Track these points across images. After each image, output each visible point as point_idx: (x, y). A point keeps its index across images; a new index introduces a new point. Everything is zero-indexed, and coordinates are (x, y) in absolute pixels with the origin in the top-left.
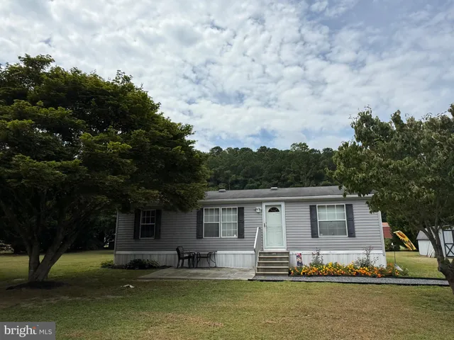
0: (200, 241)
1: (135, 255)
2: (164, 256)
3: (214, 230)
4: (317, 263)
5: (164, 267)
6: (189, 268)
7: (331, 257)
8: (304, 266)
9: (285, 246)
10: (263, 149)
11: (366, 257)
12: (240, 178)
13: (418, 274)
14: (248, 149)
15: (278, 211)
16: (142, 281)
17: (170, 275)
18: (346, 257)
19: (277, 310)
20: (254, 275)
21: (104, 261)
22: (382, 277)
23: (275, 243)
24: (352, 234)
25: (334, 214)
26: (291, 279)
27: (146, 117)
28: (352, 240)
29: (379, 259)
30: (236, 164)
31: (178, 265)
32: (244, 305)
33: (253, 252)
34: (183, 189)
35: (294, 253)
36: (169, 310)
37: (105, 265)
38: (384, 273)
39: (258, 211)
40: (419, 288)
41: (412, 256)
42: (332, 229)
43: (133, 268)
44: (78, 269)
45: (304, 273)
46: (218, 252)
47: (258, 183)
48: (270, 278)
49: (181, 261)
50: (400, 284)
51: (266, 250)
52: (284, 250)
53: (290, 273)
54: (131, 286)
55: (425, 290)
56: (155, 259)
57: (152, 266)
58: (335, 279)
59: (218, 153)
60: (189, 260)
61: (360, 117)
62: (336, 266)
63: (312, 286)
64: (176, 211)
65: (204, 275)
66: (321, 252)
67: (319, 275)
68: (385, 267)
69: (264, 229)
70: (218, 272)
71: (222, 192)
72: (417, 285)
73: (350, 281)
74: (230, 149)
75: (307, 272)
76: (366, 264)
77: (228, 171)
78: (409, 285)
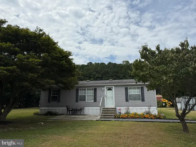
0: (77, 103)
1: (49, 109)
2: (62, 109)
3: (83, 98)
4: (127, 113)
5: (61, 115)
6: (72, 115)
7: (134, 110)
8: (122, 114)
9: (114, 105)
10: (110, 63)
11: (148, 110)
12: (100, 76)
13: (171, 117)
14: (103, 63)
15: (111, 90)
16: (49, 121)
17: (62, 118)
18: (140, 110)
19: (104, 134)
20: (99, 118)
21: (35, 112)
22: (155, 119)
23: (110, 104)
24: (143, 100)
25: (136, 91)
26: (115, 120)
27: (50, 48)
28: (143, 102)
29: (154, 111)
30: (98, 70)
31: (67, 114)
32: (90, 131)
33: (99, 108)
34: (66, 80)
35: (118, 108)
36: (55, 134)
37: (35, 114)
38: (155, 117)
39: (103, 90)
40: (169, 124)
41: (171, 110)
42: (135, 98)
43: (47, 115)
44: (23, 116)
45: (121, 117)
46: (85, 108)
47: (108, 78)
48: (106, 119)
49: (69, 112)
50: (161, 122)
51: (106, 107)
52: (114, 107)
53: (115, 117)
54: (42, 123)
55: (172, 124)
56: (57, 111)
57: (55, 114)
58: (135, 120)
59: (90, 65)
60: (72, 112)
61: (142, 48)
62: (135, 114)
63: (123, 123)
64: (66, 90)
65: (78, 118)
66: (130, 108)
67: (128, 118)
68: (157, 114)
69: (105, 98)
70: (84, 117)
71: (88, 81)
72: (169, 122)
73: (140, 121)
74: (96, 63)
75: (123, 117)
76: (148, 113)
77: (95, 73)
78: (165, 122)
